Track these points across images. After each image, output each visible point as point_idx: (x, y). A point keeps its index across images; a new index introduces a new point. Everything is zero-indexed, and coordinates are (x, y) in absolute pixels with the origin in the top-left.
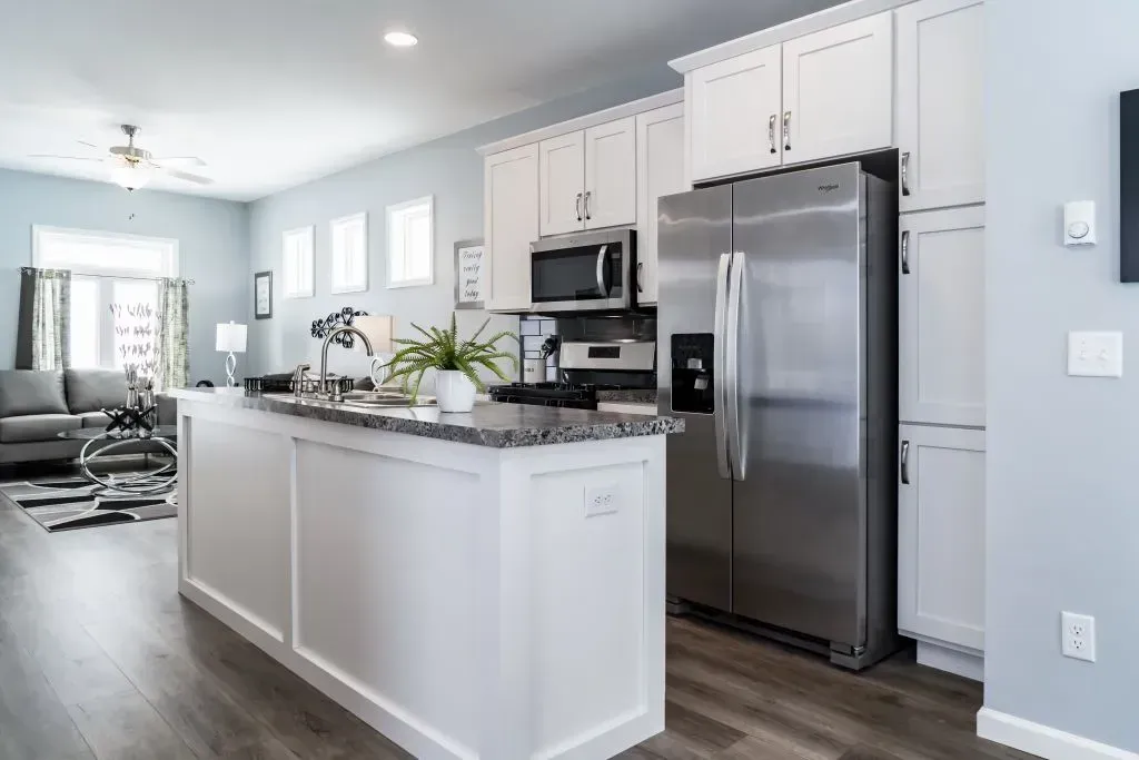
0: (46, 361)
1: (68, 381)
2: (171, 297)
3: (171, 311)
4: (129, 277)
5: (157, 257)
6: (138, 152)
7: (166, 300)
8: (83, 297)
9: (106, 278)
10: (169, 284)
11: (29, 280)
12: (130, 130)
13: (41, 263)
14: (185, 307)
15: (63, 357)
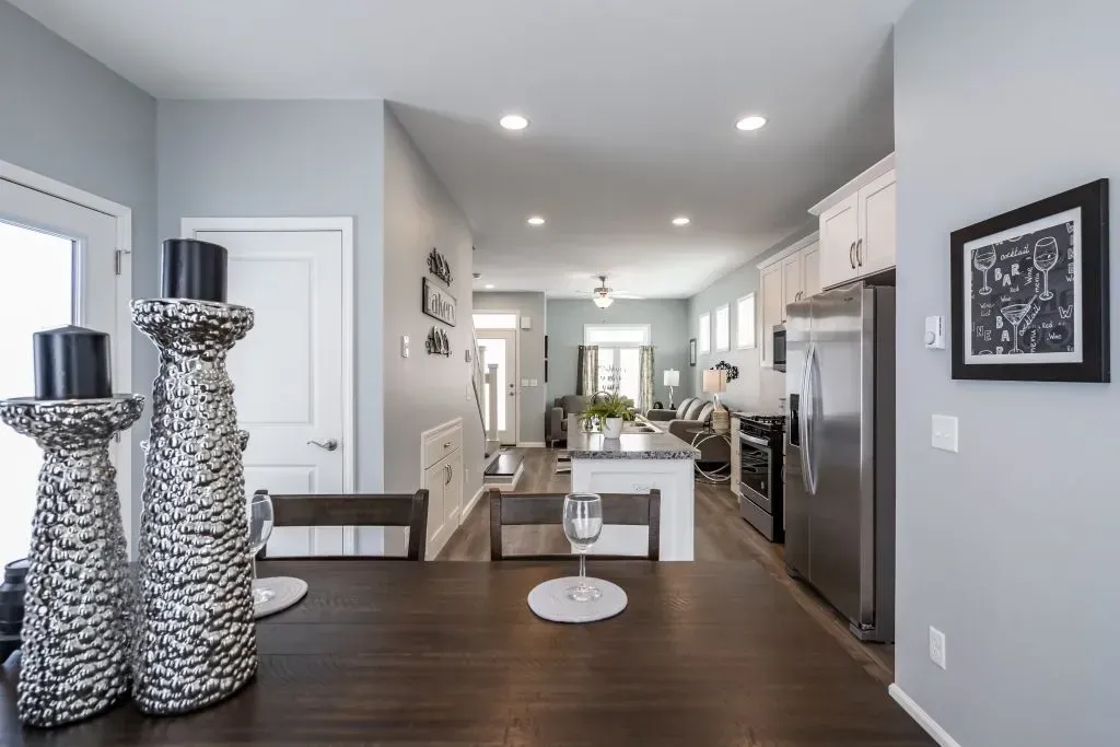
0: (589, 393)
1: (595, 400)
2: (645, 355)
3: (645, 363)
4: (628, 346)
5: (639, 335)
6: (606, 290)
7: (643, 358)
8: (605, 358)
9: (616, 348)
10: (644, 349)
11: (582, 351)
12: (603, 279)
13: (587, 344)
14: (653, 361)
15: (595, 388)
